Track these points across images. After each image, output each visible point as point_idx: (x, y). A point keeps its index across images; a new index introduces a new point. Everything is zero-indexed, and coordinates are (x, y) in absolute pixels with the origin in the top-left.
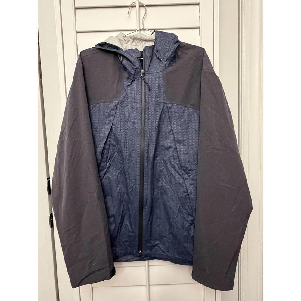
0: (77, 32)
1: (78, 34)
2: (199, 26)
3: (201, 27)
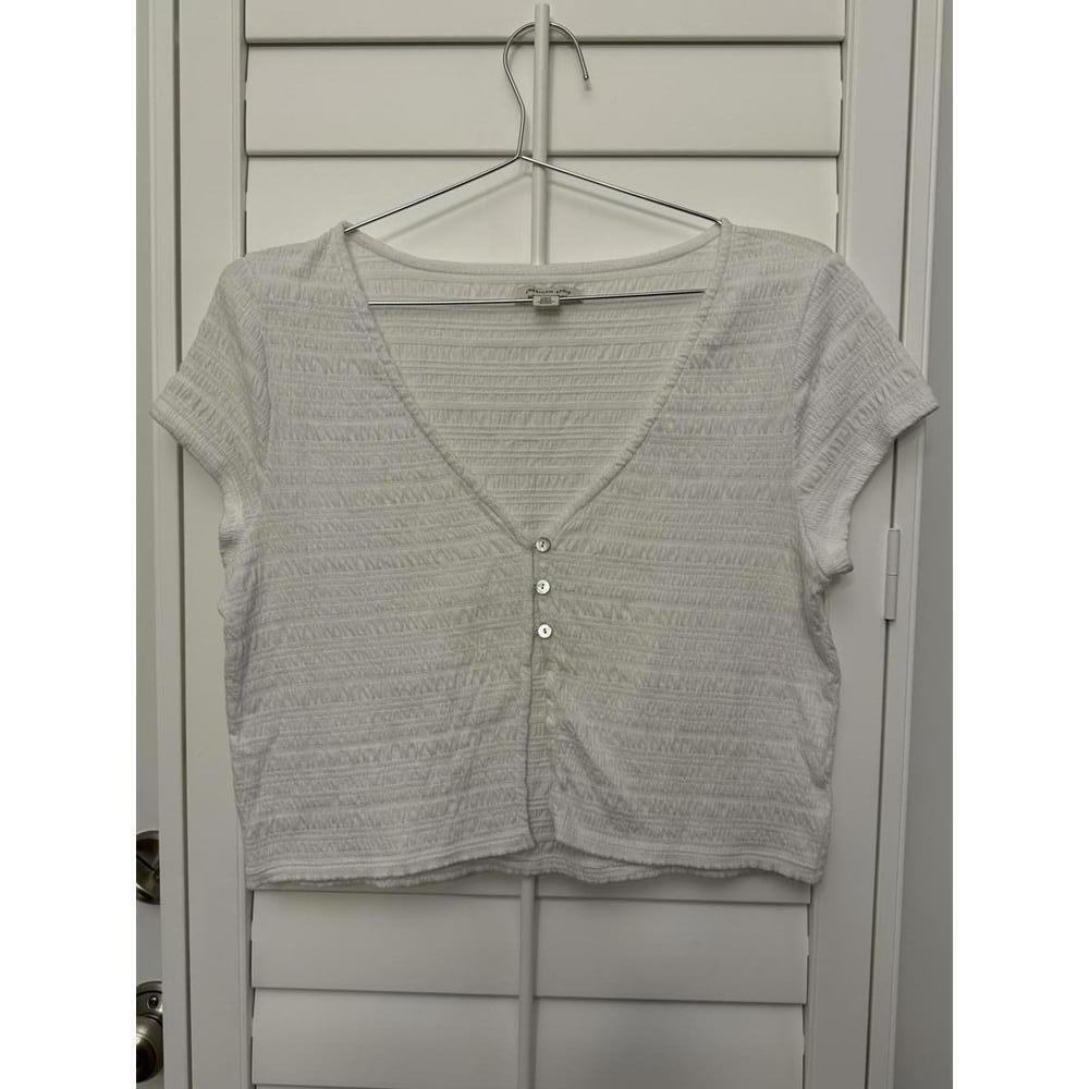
2: (838, 149)
3: (845, 155)
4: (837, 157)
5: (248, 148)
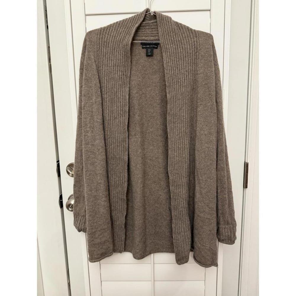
0: (86, 15)
1: (87, 16)
2: (210, 8)
4: (210, 10)
5: (86, 13)
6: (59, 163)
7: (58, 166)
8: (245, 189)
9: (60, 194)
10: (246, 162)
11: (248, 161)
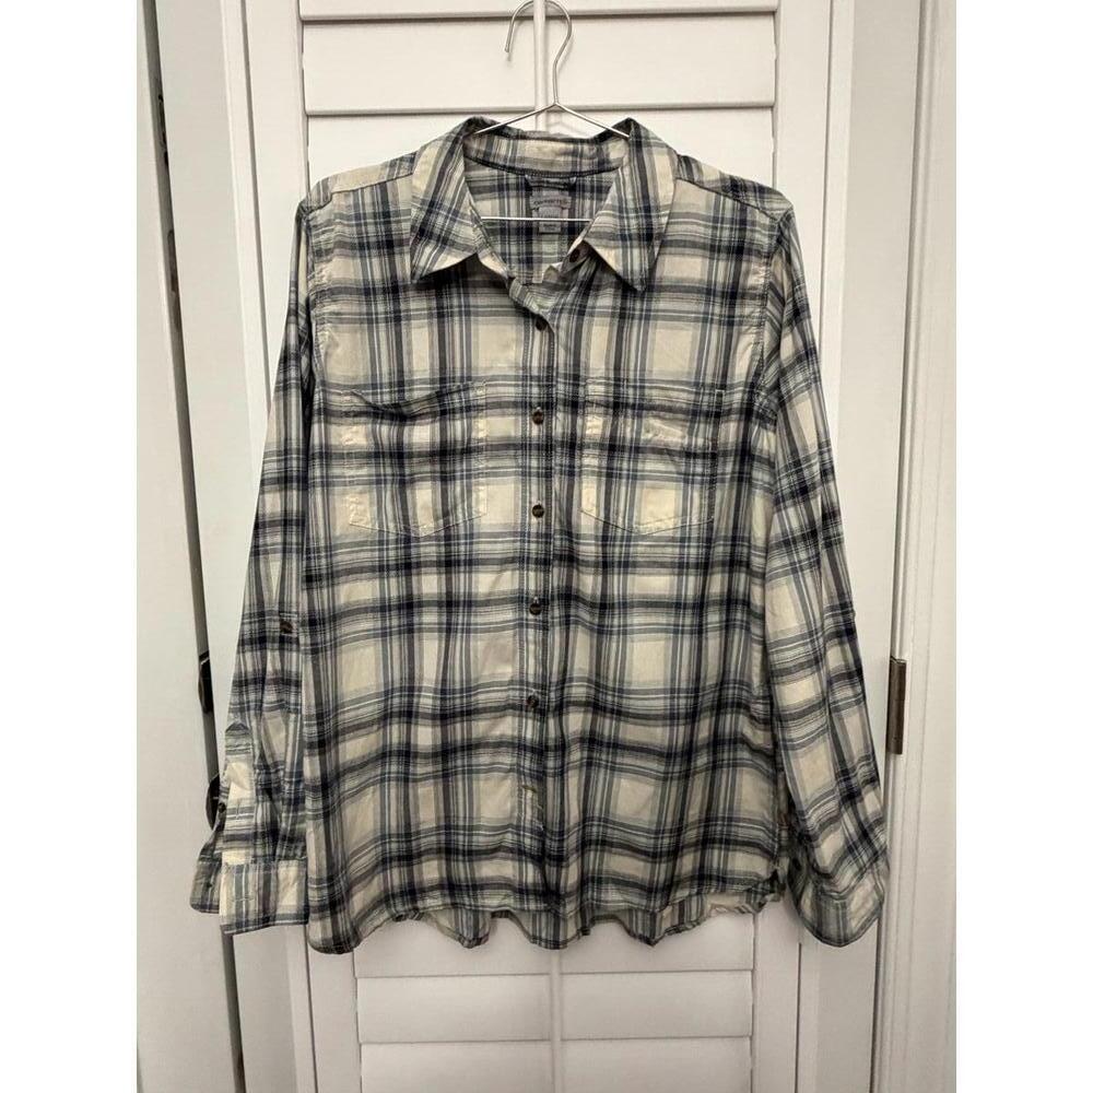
1: (313, 123)
6: (208, 662)
7: (205, 672)
8: (892, 756)
9: (210, 778)
10: (897, 657)
11: (907, 657)
